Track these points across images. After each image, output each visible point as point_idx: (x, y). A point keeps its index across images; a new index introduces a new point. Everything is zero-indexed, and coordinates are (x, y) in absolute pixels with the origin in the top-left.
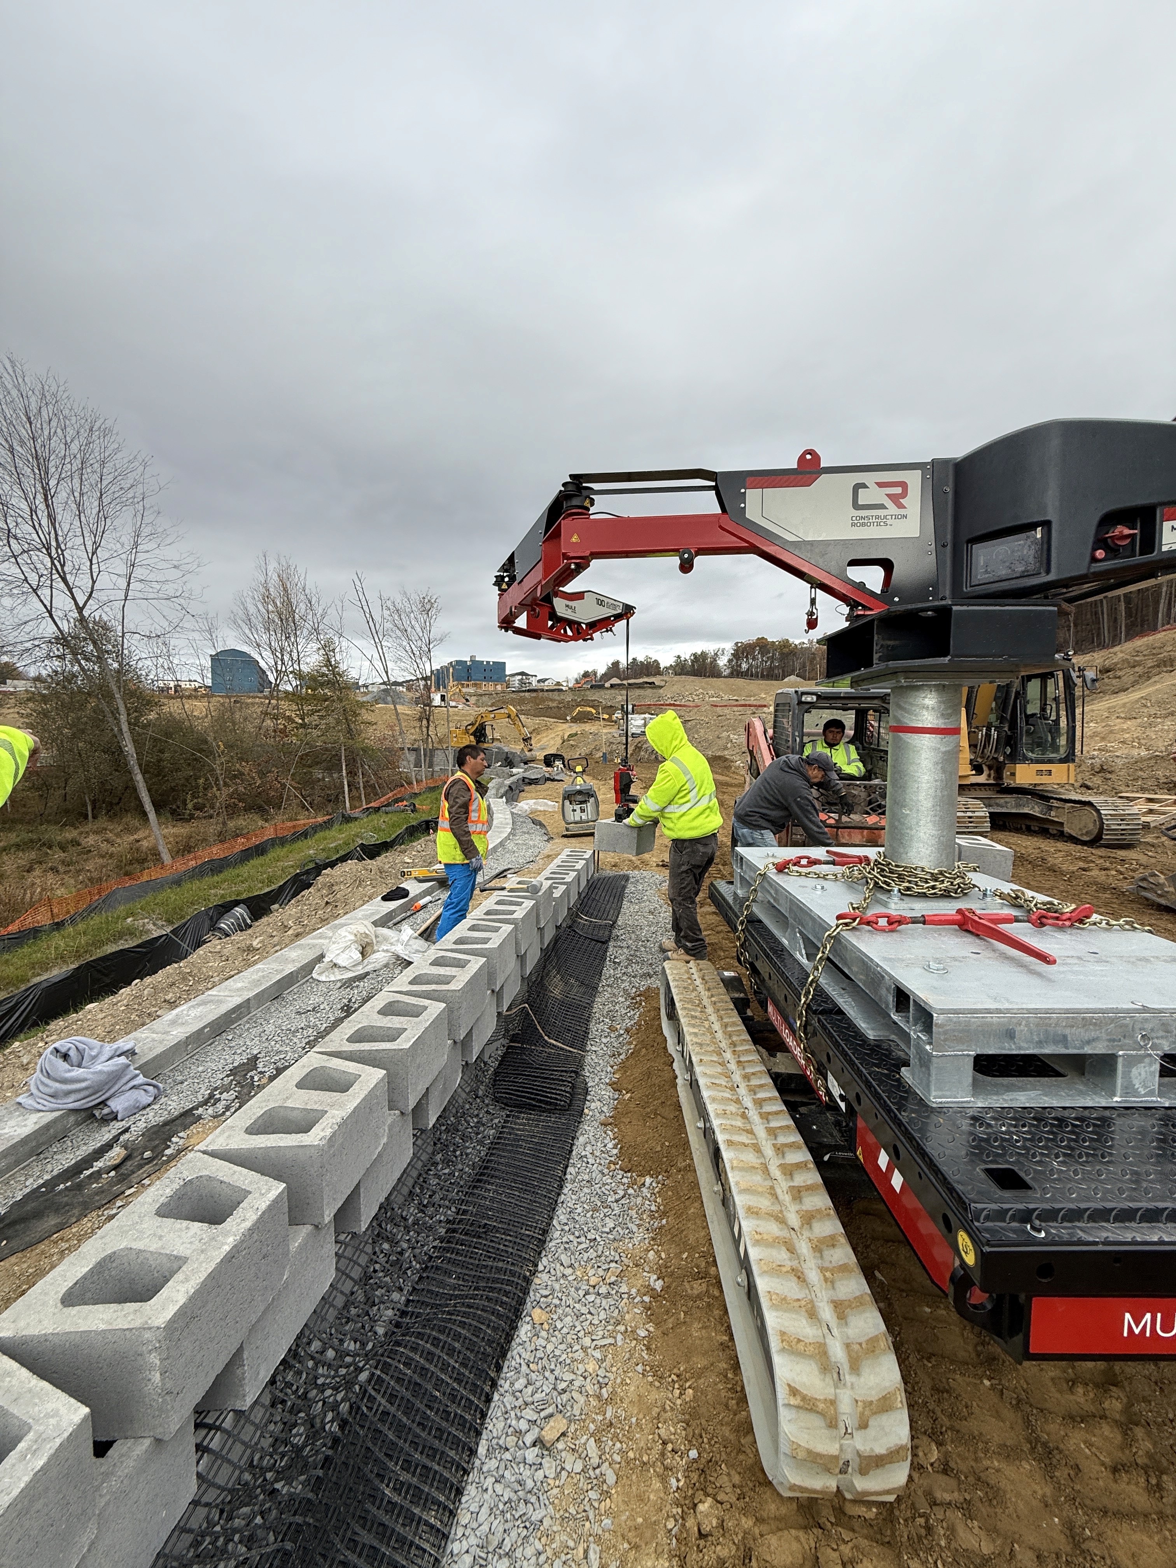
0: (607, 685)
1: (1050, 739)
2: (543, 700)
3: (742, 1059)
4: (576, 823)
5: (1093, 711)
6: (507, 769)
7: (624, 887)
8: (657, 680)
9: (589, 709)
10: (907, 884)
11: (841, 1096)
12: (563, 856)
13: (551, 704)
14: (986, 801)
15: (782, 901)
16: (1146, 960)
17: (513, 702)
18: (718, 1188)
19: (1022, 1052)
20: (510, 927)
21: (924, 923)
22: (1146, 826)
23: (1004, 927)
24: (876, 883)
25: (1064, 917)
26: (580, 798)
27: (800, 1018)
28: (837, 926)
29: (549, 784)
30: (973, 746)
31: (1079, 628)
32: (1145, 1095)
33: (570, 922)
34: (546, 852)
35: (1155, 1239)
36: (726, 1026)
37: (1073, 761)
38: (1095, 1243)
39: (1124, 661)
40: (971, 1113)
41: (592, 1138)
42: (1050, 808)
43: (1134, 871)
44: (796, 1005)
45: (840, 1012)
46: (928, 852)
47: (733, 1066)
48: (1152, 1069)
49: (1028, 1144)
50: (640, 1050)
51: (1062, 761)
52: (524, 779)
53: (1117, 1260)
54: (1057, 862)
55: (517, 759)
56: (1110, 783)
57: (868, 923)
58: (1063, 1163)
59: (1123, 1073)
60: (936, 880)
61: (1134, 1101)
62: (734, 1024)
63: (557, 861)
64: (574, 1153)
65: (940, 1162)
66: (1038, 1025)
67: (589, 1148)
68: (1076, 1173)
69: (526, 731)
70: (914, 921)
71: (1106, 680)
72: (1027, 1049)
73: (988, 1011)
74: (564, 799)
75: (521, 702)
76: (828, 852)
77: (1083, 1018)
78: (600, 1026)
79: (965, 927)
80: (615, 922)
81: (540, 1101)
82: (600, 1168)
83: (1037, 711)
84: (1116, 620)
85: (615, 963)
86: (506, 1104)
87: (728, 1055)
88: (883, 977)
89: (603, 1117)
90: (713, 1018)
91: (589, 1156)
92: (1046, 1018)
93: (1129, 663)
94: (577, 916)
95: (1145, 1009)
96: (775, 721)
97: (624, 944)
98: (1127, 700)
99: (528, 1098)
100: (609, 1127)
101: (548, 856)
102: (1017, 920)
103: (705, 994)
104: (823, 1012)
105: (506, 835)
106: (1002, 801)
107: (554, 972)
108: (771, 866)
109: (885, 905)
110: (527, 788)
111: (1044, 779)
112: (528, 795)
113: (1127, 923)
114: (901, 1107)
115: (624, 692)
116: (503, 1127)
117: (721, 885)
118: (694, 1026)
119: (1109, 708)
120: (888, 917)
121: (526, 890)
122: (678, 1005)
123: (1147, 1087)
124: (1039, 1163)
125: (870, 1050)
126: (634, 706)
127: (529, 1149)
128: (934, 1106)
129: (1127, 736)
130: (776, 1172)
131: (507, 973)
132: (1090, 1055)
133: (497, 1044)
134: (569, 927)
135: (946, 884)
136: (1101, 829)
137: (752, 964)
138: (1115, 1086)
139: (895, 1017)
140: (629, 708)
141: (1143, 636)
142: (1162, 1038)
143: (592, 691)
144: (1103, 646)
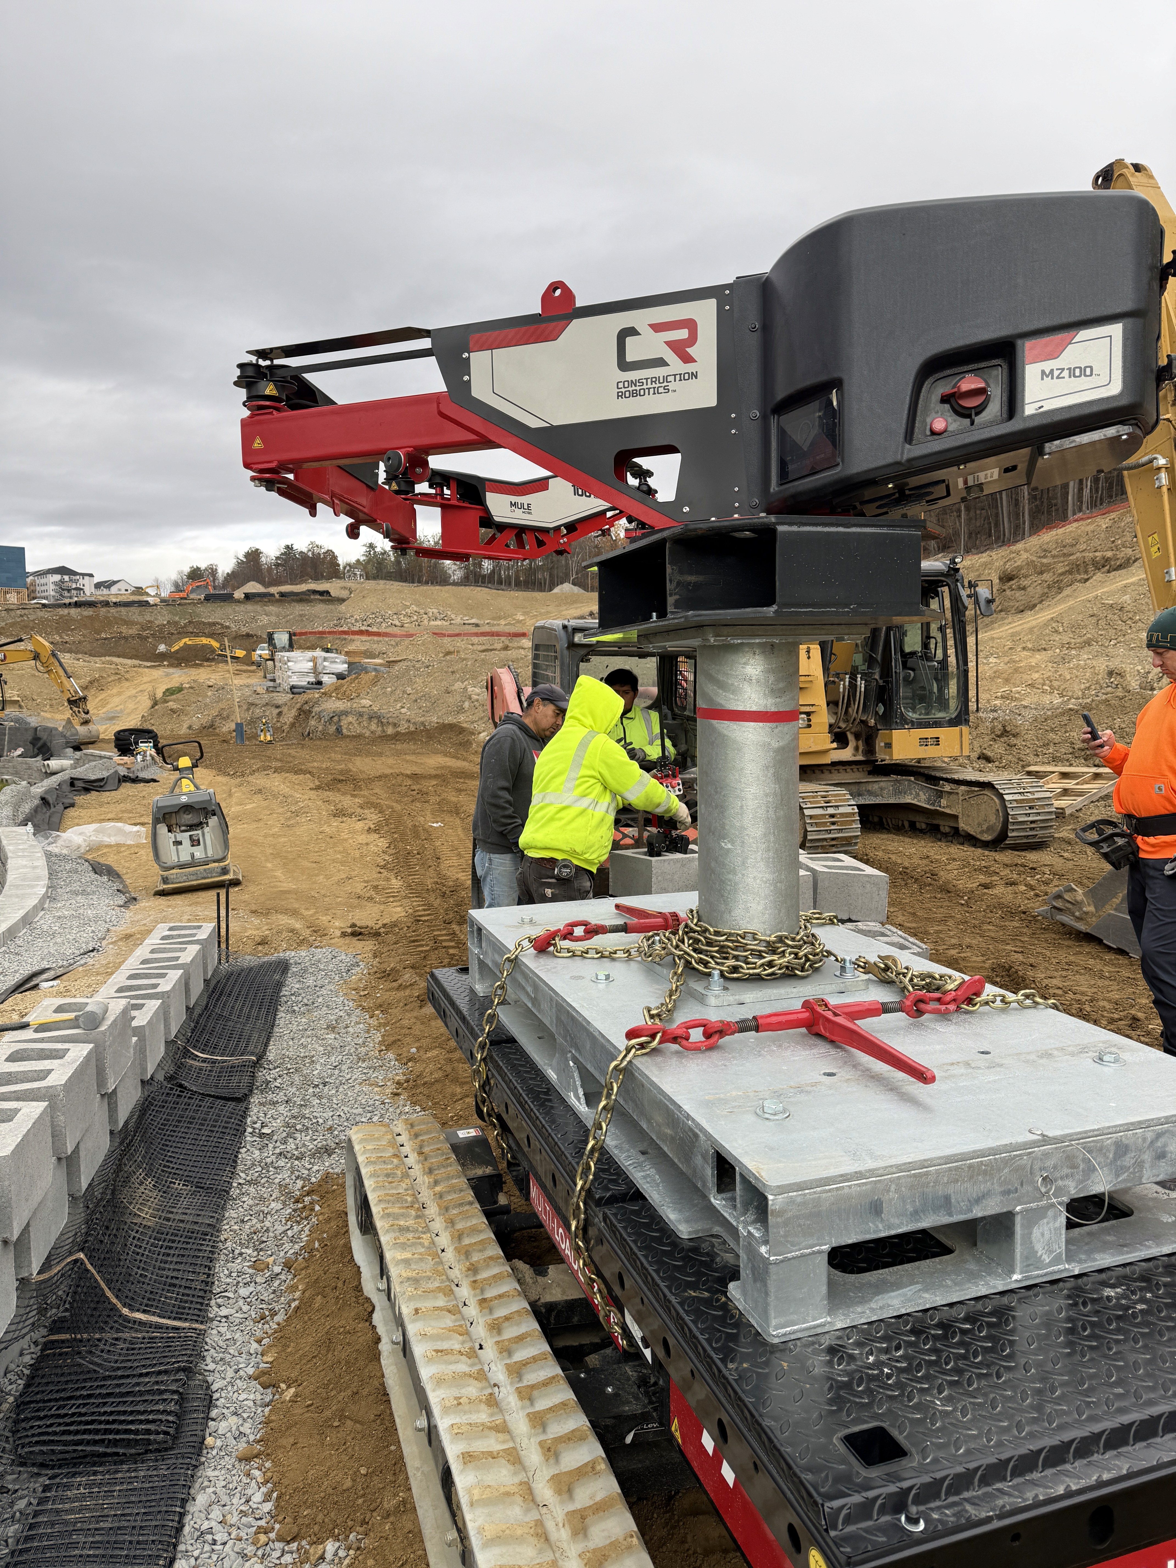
0: (239, 594)
1: (935, 690)
2: (109, 623)
3: (489, 1294)
4: (182, 866)
5: (993, 639)
6: (37, 762)
7: (280, 985)
8: (333, 587)
9: (205, 641)
10: (731, 962)
11: (643, 1339)
12: (153, 940)
13: (125, 630)
14: (854, 788)
15: (545, 1006)
16: (1047, 1055)
17: (43, 627)
18: (452, 1535)
19: (893, 1232)
20: (37, 1108)
21: (757, 1029)
22: (1060, 814)
23: (867, 1025)
24: (688, 963)
25: (948, 998)
26: (188, 818)
27: (577, 1216)
28: (628, 1050)
29: (127, 789)
30: (832, 703)
31: (972, 514)
32: (1051, 1265)
33: (171, 1070)
34: (122, 929)
35: (1061, 1490)
36: (460, 1238)
37: (967, 722)
38: (989, 1520)
39: (1030, 563)
40: (827, 1341)
41: (221, 1492)
42: (940, 794)
43: (1046, 883)
44: (570, 1192)
45: (639, 1196)
46: (760, 908)
47: (472, 1311)
48: (1057, 1224)
49: (903, 1378)
50: (312, 1298)
51: (954, 722)
52: (73, 782)
53: (1016, 1537)
54: (950, 876)
55: (59, 741)
56: (1015, 751)
57: (675, 1040)
58: (949, 1400)
59: (1023, 1236)
60: (774, 952)
61: (1038, 1275)
62: (474, 1230)
63: (142, 952)
64: (187, 1530)
65: (782, 1437)
66: (912, 1187)
67: (216, 1513)
68: (964, 1413)
69: (75, 685)
70: (743, 1027)
71: (1008, 592)
72: (899, 1226)
73: (845, 1178)
74: (156, 821)
75: (64, 625)
76: (617, 907)
77: (970, 1166)
78: (235, 1266)
79: (815, 1029)
80: (260, 1057)
81: (116, 1443)
82: (239, 1546)
83: (918, 648)
84: (1017, 503)
85: (262, 1135)
86: (43, 1465)
87: (464, 1292)
88: (696, 1136)
89: (242, 1445)
90: (438, 1225)
91: (217, 1527)
92: (920, 1175)
93: (1035, 567)
94: (186, 1053)
95: (1045, 1140)
96: (535, 674)
97: (281, 1097)
98: (1034, 623)
99: (88, 1443)
100: (255, 1463)
101: (128, 937)
102: (885, 1009)
103: (423, 1181)
104: (612, 1200)
105: (34, 901)
106: (876, 786)
107: (141, 1173)
108: (526, 943)
109: (701, 999)
110: (80, 799)
111: (929, 753)
112: (83, 813)
113: (1027, 996)
114: (728, 1354)
115: (272, 608)
116: (36, 1514)
117: (448, 976)
118: (403, 1246)
119: (1013, 635)
120: (703, 1024)
121: (74, 1024)
122: (375, 1209)
123: (1051, 1252)
124: (918, 1408)
125: (682, 1259)
126: (291, 635)
127: (94, 1545)
128: (776, 1341)
129: (1036, 676)
130: (545, 1492)
131: (37, 1198)
132: (983, 1218)
133: (24, 1343)
134: (170, 1078)
135: (789, 957)
136: (1006, 822)
137: (499, 1117)
138: (1013, 1259)
139: (717, 1201)
140: (282, 638)
141: (1051, 528)
142: (1067, 1176)
143: (210, 606)
144: (1003, 541)
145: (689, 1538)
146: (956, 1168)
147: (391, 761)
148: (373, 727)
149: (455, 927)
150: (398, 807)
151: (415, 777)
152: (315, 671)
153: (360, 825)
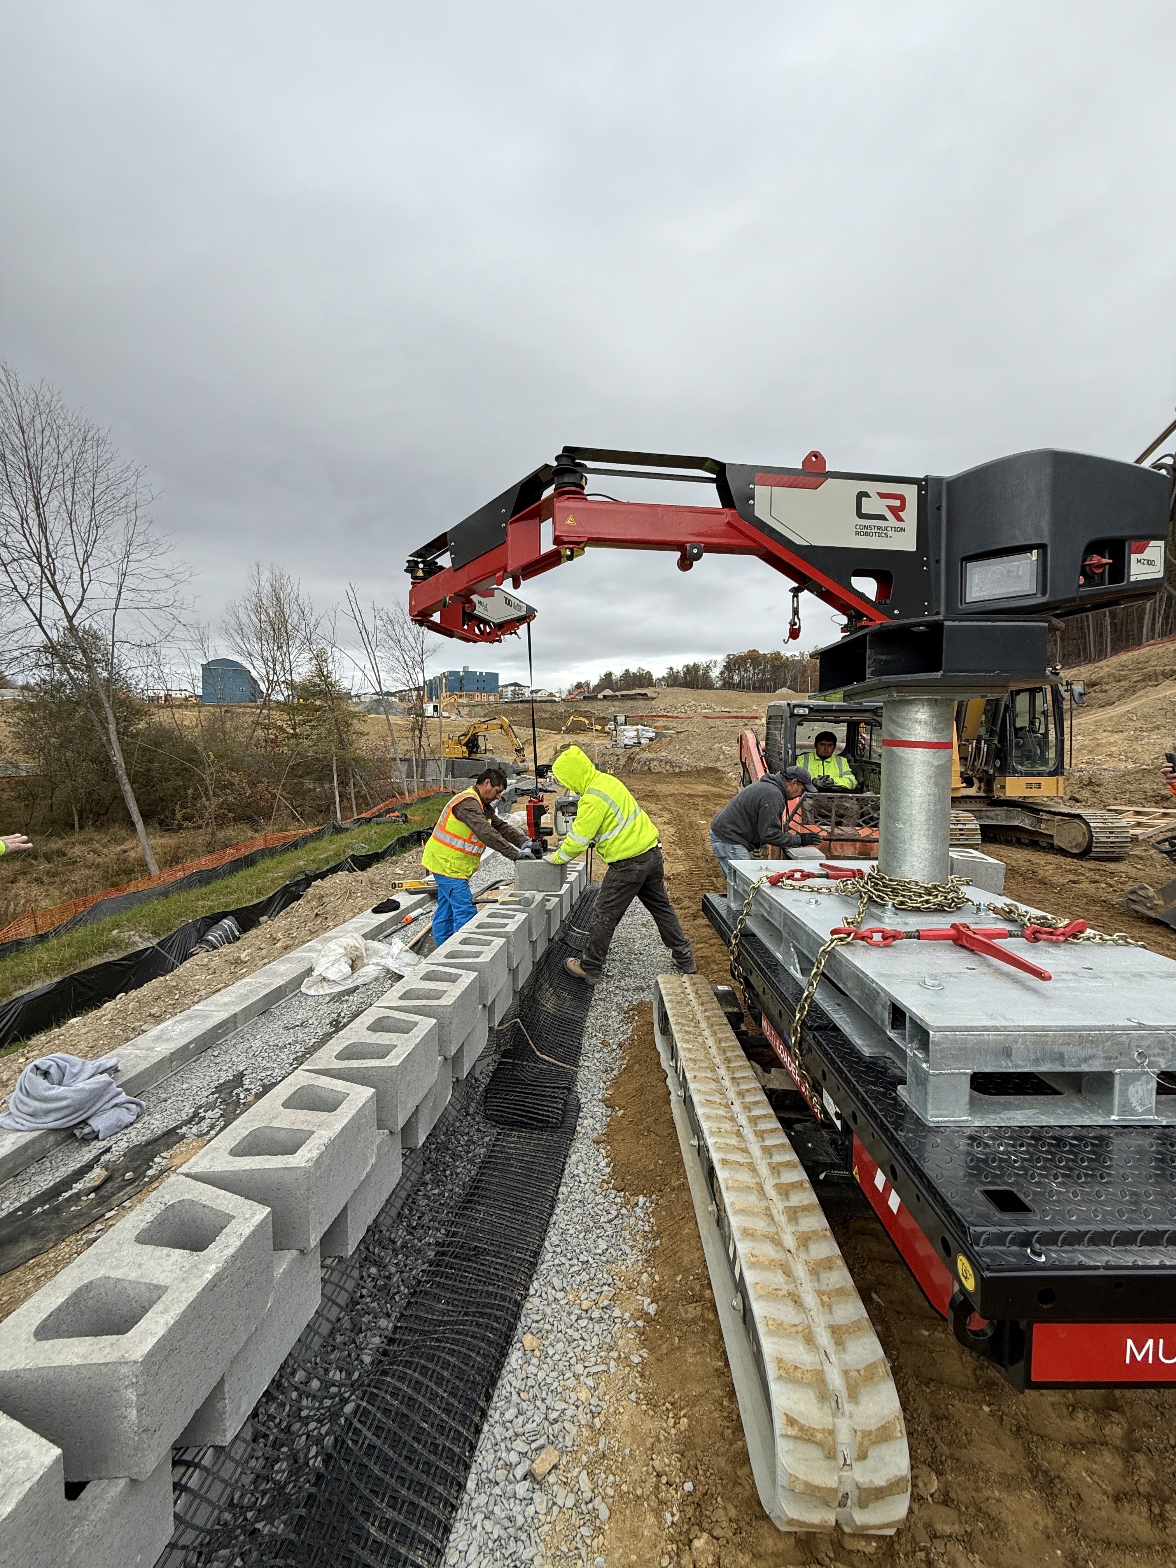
0: (600, 696)
1: (1038, 752)
2: (536, 711)
3: (737, 1075)
5: (1080, 724)
8: (649, 691)
9: (582, 719)
10: (901, 899)
11: (836, 1114)
13: (544, 715)
14: (977, 814)
15: (776, 915)
16: (1140, 975)
17: (505, 713)
18: (712, 1208)
19: (1019, 1070)
20: (501, 941)
21: (919, 938)
22: (1135, 839)
23: (998, 942)
24: (870, 898)
25: (1058, 932)
27: (795, 1034)
28: (832, 941)
30: (963, 759)
31: (1066, 643)
32: (1142, 1114)
33: (562, 935)
35: (1157, 1263)
36: (720, 1042)
37: (1062, 774)
38: (1097, 1268)
39: (1110, 675)
40: (968, 1132)
41: (584, 1157)
42: (1040, 821)
43: (1123, 883)
44: (791, 1021)
45: (835, 1028)
46: (921, 866)
47: (727, 1083)
48: (1149, 1087)
49: (1026, 1164)
50: (633, 1066)
51: (1051, 774)
52: (516, 790)
53: (1118, 1285)
54: (1047, 874)
55: (509, 770)
56: (1098, 795)
57: (863, 938)
58: (1062, 1184)
59: (1120, 1091)
60: (930, 895)
61: (1132, 1119)
62: (727, 1039)
64: (566, 1172)
65: (938, 1183)
66: (1035, 1043)
67: (581, 1167)
68: (1075, 1194)
69: (518, 742)
70: (909, 936)
71: (1093, 694)
72: (1024, 1067)
73: (985, 1029)
74: (557, 810)
75: (514, 712)
76: (821, 865)
77: (1080, 1036)
78: (593, 1041)
79: (960, 942)
81: (533, 1119)
82: (593, 1187)
83: (1026, 724)
84: (1101, 634)
86: (497, 1122)
87: (722, 1072)
88: (878, 993)
89: (595, 1135)
90: (707, 1033)
91: (582, 1175)
92: (1042, 1036)
93: (1115, 677)
94: (570, 928)
95: (1141, 1027)
96: (768, 734)
97: (617, 957)
98: (1113, 714)
99: (520, 1115)
100: (602, 1145)
102: (1011, 935)
103: (698, 1009)
104: (818, 1028)
106: (993, 813)
107: (547, 985)
108: (764, 879)
109: (880, 919)
110: (519, 799)
111: (1034, 792)
112: (521, 806)
113: (1121, 938)
114: (898, 1127)
115: (616, 703)
116: (494, 1145)
117: (713, 897)
118: (687, 1041)
119: (1096, 722)
120: (882, 931)
121: (519, 903)
122: (671, 1020)
123: (1144, 1105)
124: (1038, 1184)
125: (866, 1067)
126: (626, 717)
127: (521, 1168)
128: (931, 1125)
129: (1113, 749)
130: (771, 1192)
131: (499, 987)
132: (1087, 1073)
133: (488, 1060)
134: (561, 940)
135: (940, 898)
136: (1091, 841)
137: (745, 979)
138: (1112, 1104)
139: (891, 1034)
140: (621, 719)
141: (1129, 651)
142: (1158, 1054)
143: (586, 702)
144: (1089, 660)
145: (859, 1246)
146: (1069, 1035)
147: (677, 787)
148: (668, 768)
149: (713, 878)
150: (681, 811)
151: (690, 795)
152: (638, 737)
153: (660, 820)
